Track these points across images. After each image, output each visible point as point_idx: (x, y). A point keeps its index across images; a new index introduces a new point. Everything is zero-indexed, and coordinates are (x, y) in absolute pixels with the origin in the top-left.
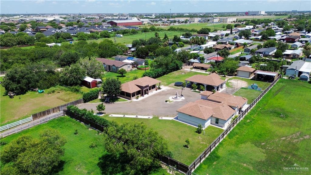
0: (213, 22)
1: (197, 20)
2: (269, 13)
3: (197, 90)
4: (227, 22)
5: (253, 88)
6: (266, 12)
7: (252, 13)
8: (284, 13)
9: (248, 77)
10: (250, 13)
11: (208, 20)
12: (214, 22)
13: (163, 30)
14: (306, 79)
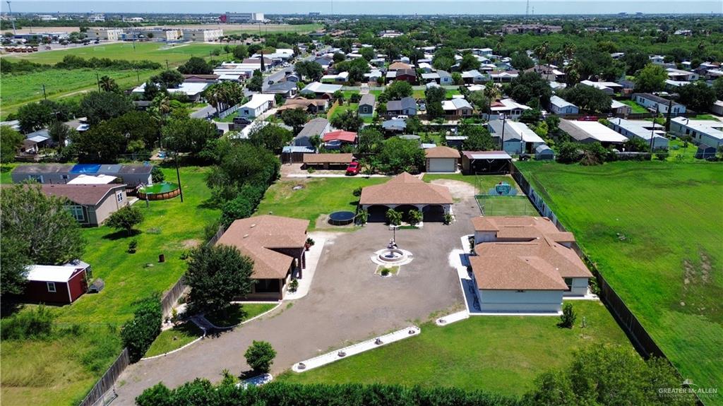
0: (165, 40)
1: (113, 34)
2: (272, 19)
3: (403, 224)
4: (204, 41)
5: (500, 193)
6: (266, 16)
7: (237, 18)
8: (302, 19)
9: (453, 168)
10: (231, 18)
11: (151, 36)
12: (168, 39)
13: (39, 66)
14: (550, 157)
